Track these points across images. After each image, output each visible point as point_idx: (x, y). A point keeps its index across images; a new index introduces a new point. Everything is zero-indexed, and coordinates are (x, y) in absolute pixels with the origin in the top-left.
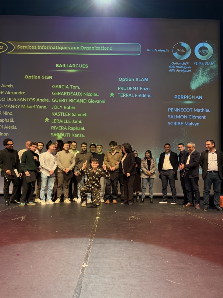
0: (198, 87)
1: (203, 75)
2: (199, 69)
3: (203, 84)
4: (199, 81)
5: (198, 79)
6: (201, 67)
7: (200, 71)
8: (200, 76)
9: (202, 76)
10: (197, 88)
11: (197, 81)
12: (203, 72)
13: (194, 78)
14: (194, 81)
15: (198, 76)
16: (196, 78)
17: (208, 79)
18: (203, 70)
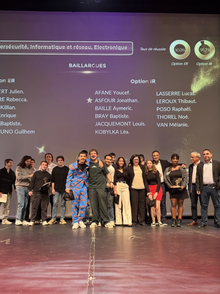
0: (200, 90)
1: (205, 76)
2: (200, 70)
4: (201, 83)
6: (202, 68)
7: (202, 72)
8: (202, 77)
12: (205, 73)
13: (195, 79)
14: (195, 83)
15: (200, 77)
16: (198, 80)
17: (211, 80)
18: (205, 71)
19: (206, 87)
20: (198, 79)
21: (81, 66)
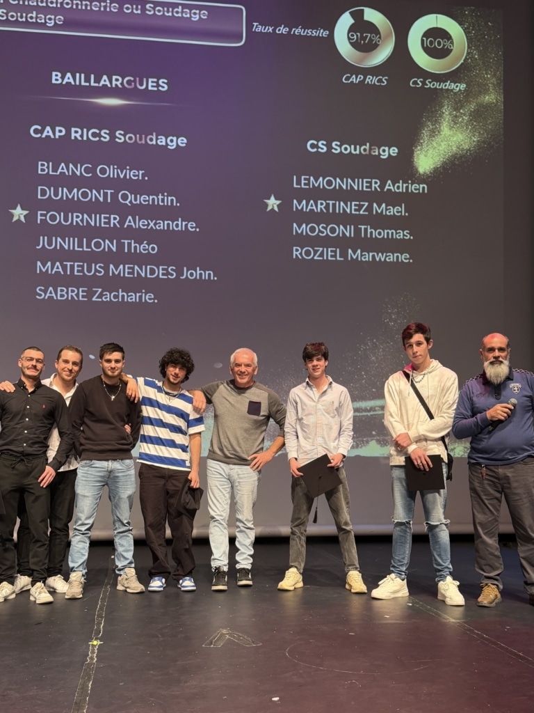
0: (439, 165)
1: (455, 123)
2: (442, 106)
3: (454, 156)
4: (442, 144)
5: (438, 139)
6: (448, 97)
7: (447, 111)
8: (445, 129)
9: (451, 128)
10: (436, 170)
11: (435, 145)
12: (456, 116)
13: (425, 133)
14: (425, 145)
15: (440, 127)
16: (434, 136)
17: (471, 138)
18: (456, 109)
19: (456, 158)
20: (434, 133)
21: (90, 83)
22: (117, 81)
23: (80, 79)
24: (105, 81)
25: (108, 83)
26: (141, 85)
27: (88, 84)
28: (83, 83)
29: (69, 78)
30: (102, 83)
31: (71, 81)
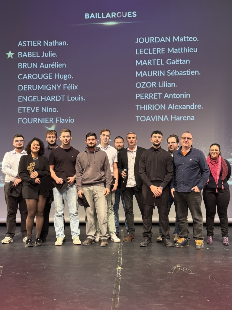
21: (102, 17)
22: (114, 15)
23: (98, 16)
24: (108, 15)
25: (109, 16)
26: (124, 15)
27: (101, 18)
28: (99, 17)
29: (92, 16)
30: (107, 16)
31: (94, 17)
